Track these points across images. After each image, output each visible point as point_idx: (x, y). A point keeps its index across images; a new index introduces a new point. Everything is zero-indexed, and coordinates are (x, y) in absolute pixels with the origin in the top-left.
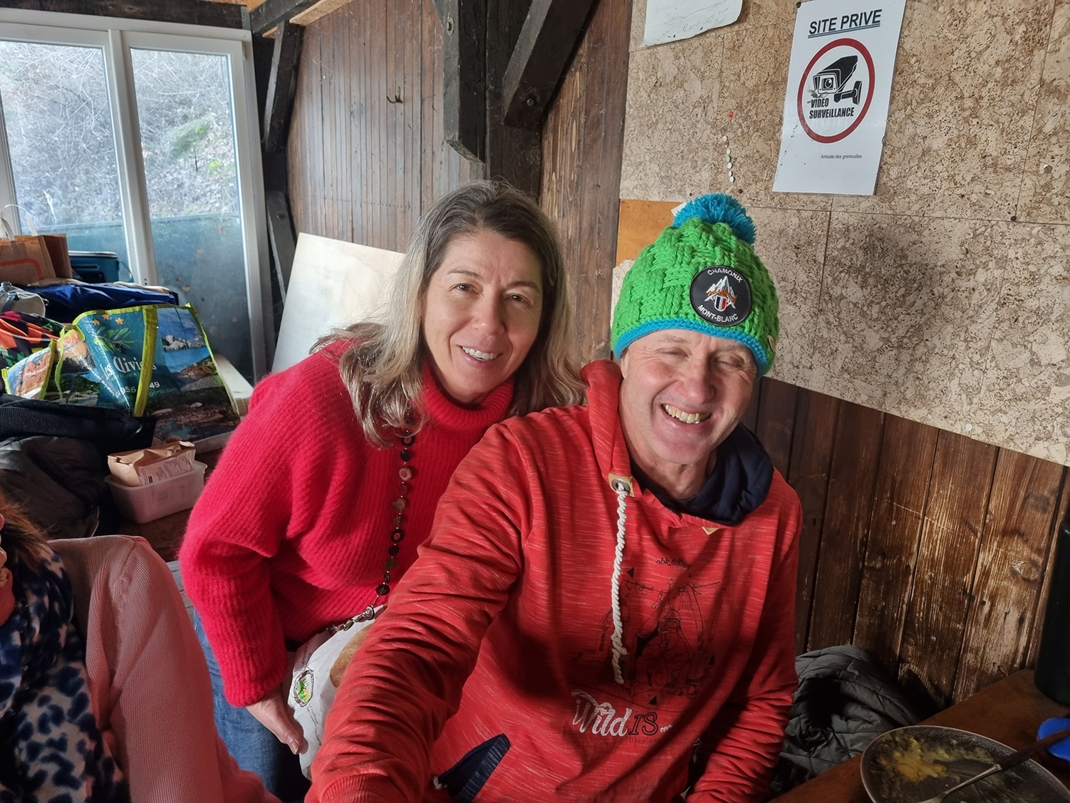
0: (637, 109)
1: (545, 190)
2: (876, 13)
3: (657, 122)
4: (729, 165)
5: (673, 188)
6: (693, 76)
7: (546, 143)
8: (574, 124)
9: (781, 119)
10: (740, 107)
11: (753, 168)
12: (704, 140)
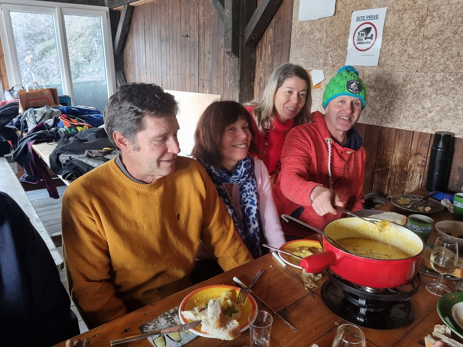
0: (295, 41)
1: (257, 67)
2: (377, 16)
3: (303, 45)
4: (330, 58)
5: (309, 65)
6: (316, 31)
7: (257, 52)
8: (270, 46)
9: (347, 44)
10: (333, 41)
11: (338, 59)
12: (321, 50)
